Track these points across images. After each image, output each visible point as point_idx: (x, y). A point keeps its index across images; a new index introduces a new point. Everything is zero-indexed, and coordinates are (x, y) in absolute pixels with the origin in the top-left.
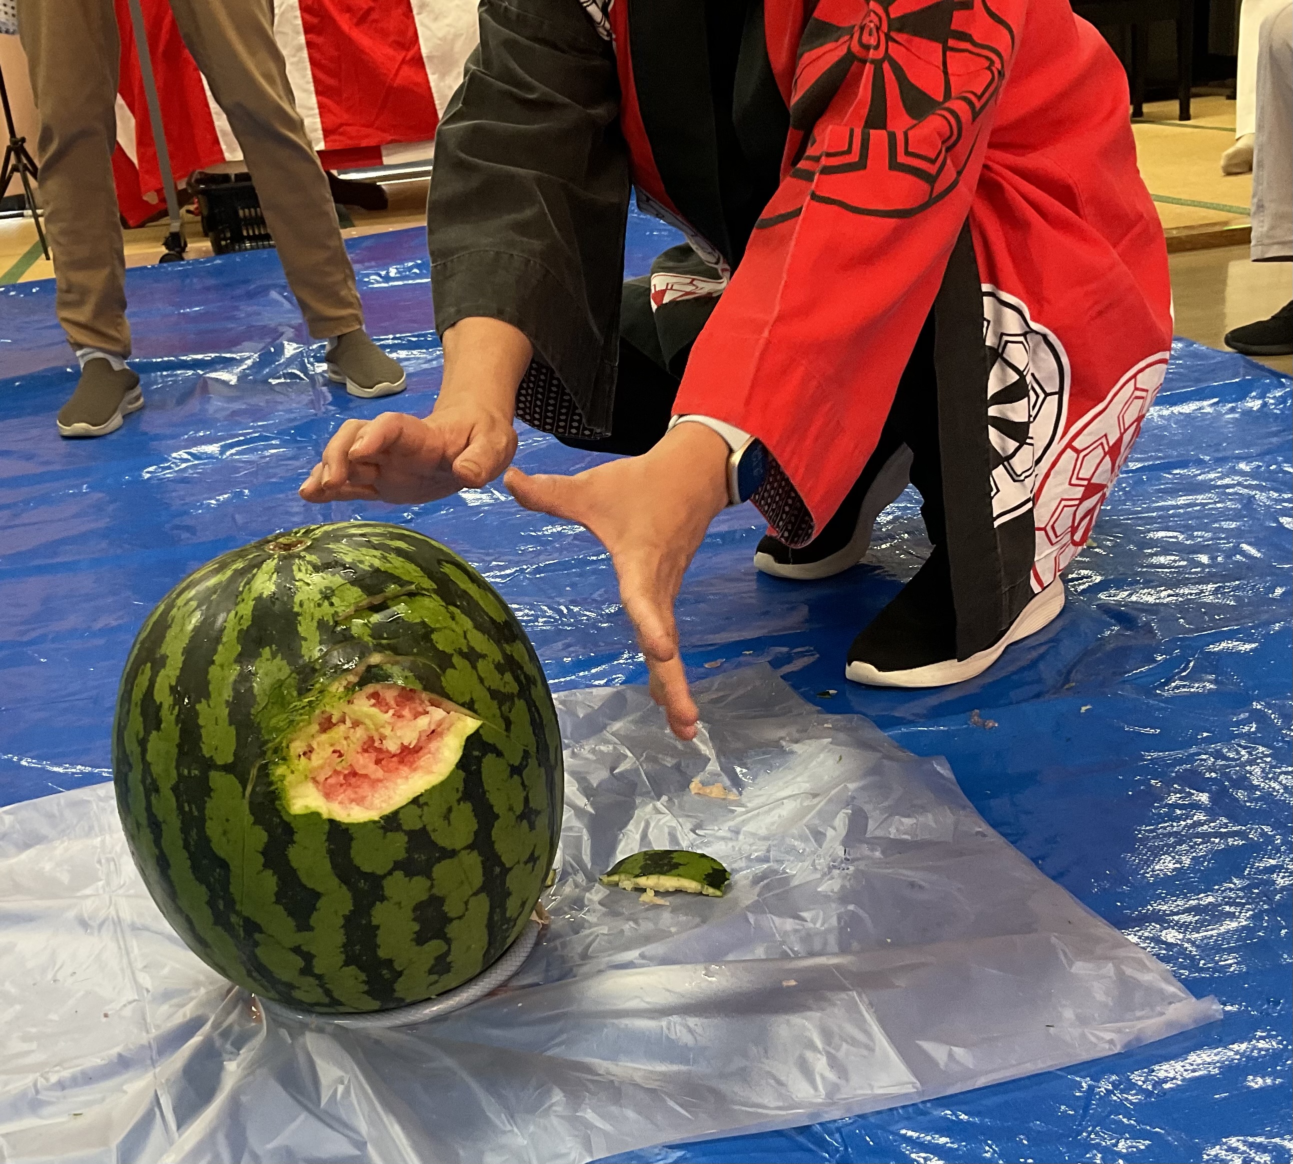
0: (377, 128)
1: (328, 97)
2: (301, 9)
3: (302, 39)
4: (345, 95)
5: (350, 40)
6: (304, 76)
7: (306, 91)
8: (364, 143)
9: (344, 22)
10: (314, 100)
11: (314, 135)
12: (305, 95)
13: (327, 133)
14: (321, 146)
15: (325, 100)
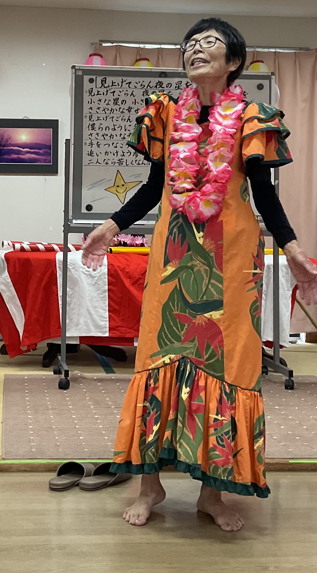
1: (114, 314)
2: (108, 275)
3: (106, 287)
4: (121, 314)
6: (105, 303)
8: (127, 336)
10: (107, 314)
11: (105, 330)
12: (103, 311)
13: (110, 329)
14: (107, 335)
15: (112, 315)
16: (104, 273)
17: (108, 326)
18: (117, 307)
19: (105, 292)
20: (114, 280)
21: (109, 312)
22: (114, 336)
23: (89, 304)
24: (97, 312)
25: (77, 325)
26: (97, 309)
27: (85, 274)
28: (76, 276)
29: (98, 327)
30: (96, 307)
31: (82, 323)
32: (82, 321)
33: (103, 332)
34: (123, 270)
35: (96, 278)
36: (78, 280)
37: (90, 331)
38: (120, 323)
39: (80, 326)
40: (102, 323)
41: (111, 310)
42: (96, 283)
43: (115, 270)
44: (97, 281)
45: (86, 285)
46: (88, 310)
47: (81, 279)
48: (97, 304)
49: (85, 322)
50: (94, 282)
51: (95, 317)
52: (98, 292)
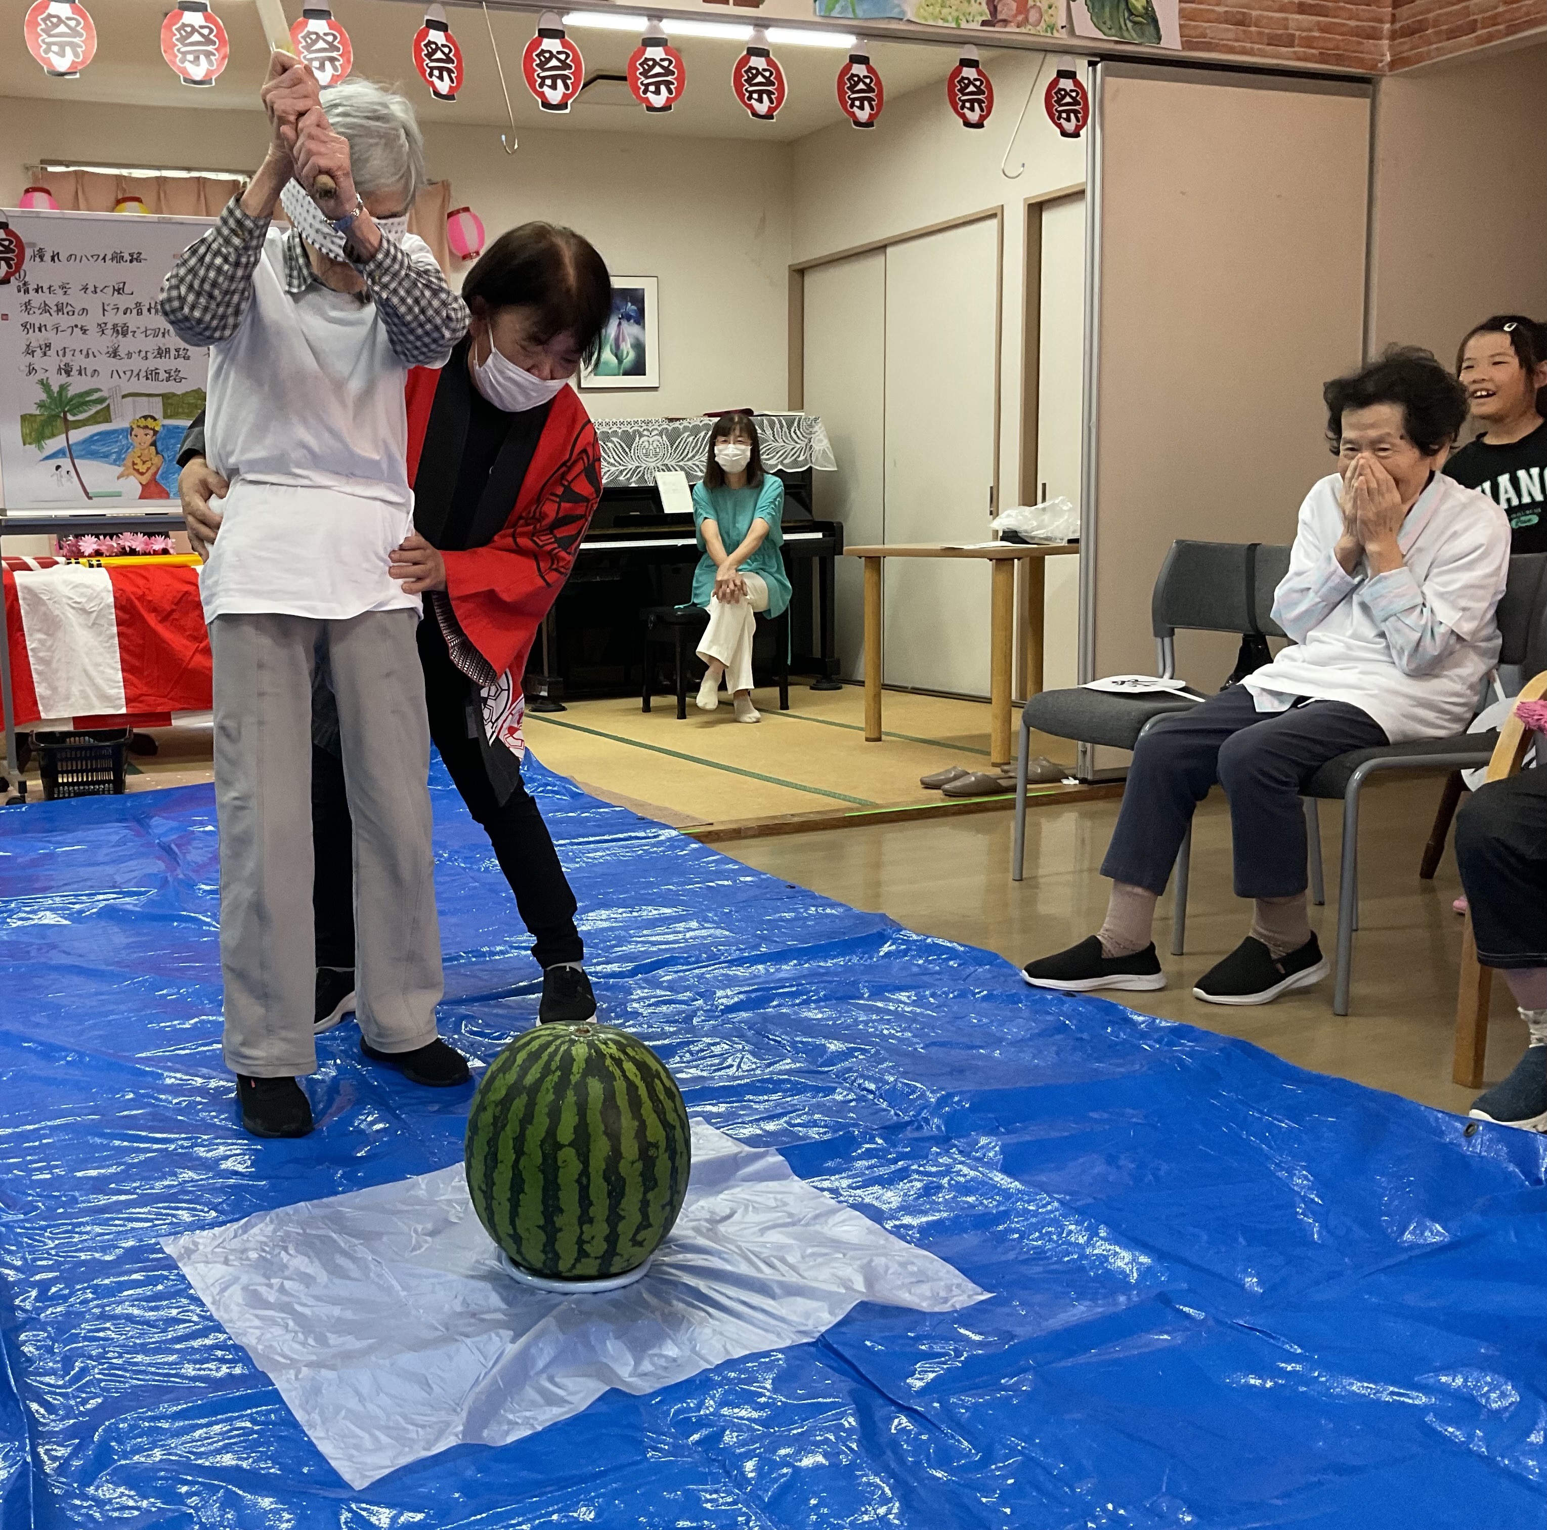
0: (171, 699)
1: (133, 674)
2: (116, 607)
3: (115, 630)
4: (146, 673)
5: (155, 633)
6: (114, 657)
7: (113, 668)
8: (159, 709)
9: (152, 620)
10: (120, 676)
11: (118, 702)
12: (111, 671)
13: (129, 701)
14: (123, 711)
15: (131, 676)
16: (109, 606)
17: (123, 695)
18: (137, 663)
19: (112, 637)
20: (127, 617)
21: (123, 670)
22: (136, 711)
23: (87, 660)
24: (103, 672)
25: (67, 698)
26: (101, 668)
27: (73, 608)
28: (57, 612)
29: (106, 698)
30: (97, 665)
31: (77, 693)
32: (75, 689)
33: (114, 707)
34: (141, 598)
35: (94, 615)
36: (61, 620)
37: (92, 707)
38: (145, 689)
39: (73, 700)
40: (113, 692)
41: (126, 668)
42: (94, 624)
43: (129, 600)
44: (96, 619)
45: (77, 628)
46: (85, 671)
47: (67, 617)
48: (99, 659)
49: (82, 692)
50: (92, 621)
51: (99, 681)
52: (100, 639)
